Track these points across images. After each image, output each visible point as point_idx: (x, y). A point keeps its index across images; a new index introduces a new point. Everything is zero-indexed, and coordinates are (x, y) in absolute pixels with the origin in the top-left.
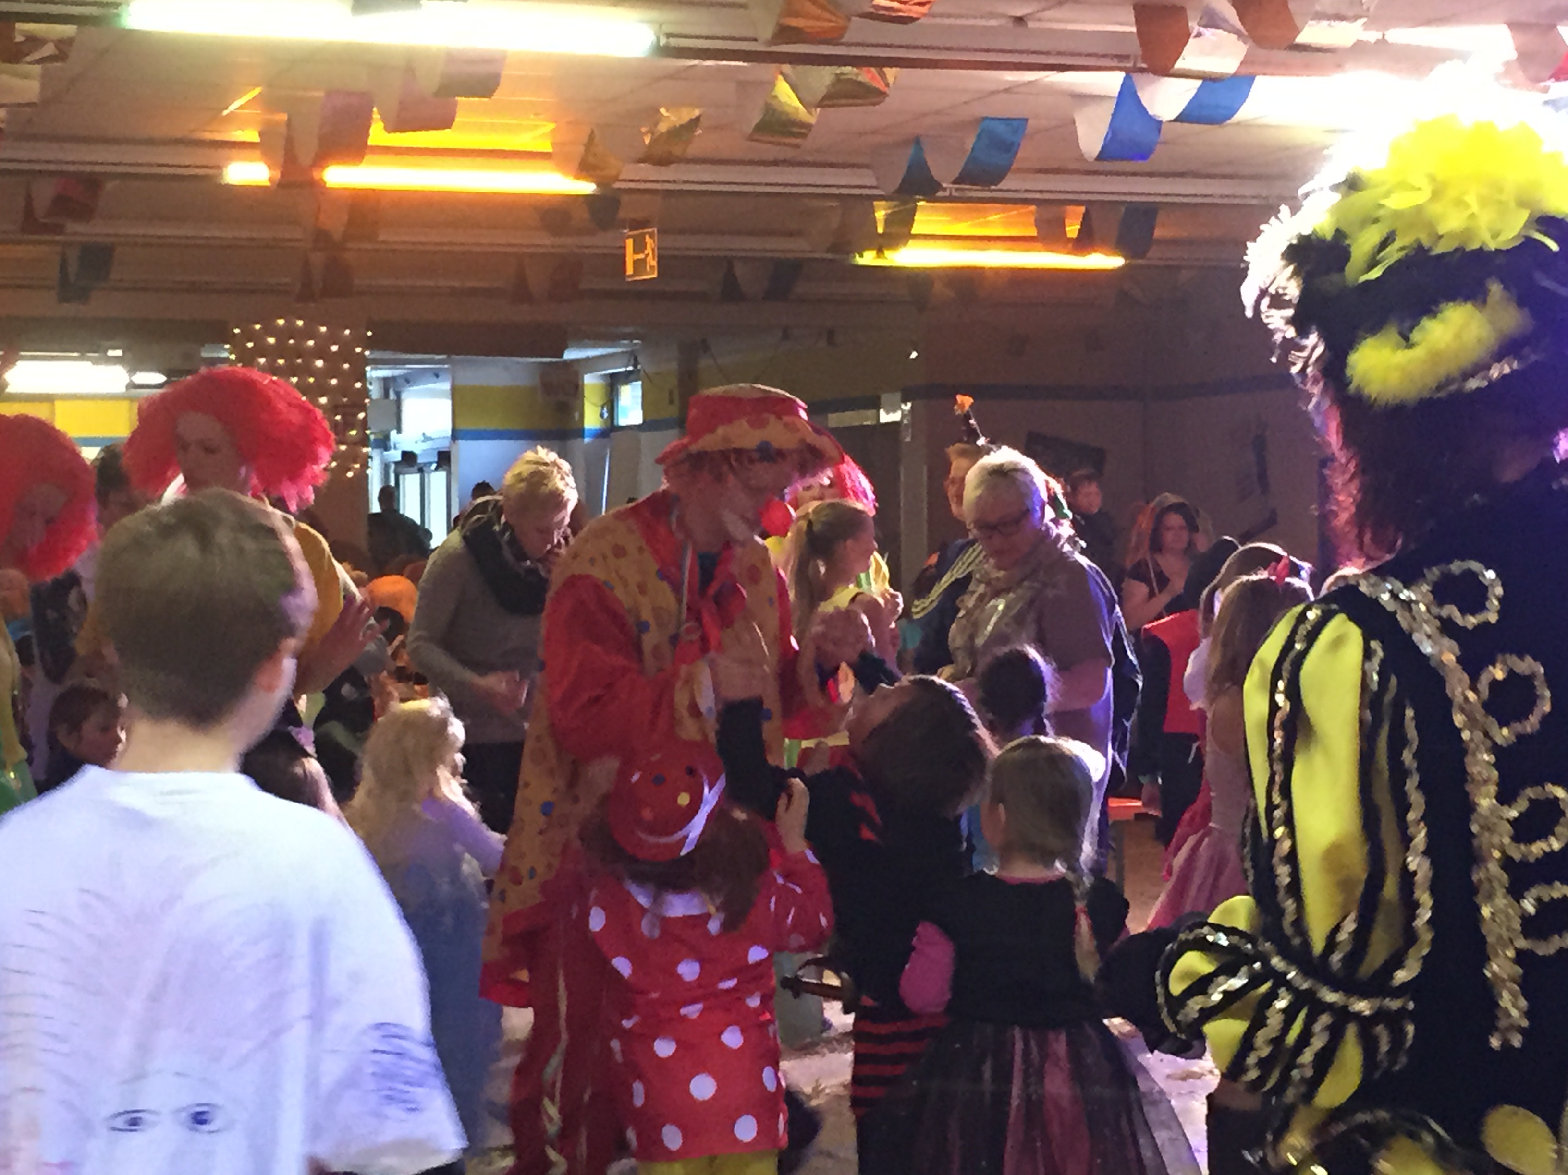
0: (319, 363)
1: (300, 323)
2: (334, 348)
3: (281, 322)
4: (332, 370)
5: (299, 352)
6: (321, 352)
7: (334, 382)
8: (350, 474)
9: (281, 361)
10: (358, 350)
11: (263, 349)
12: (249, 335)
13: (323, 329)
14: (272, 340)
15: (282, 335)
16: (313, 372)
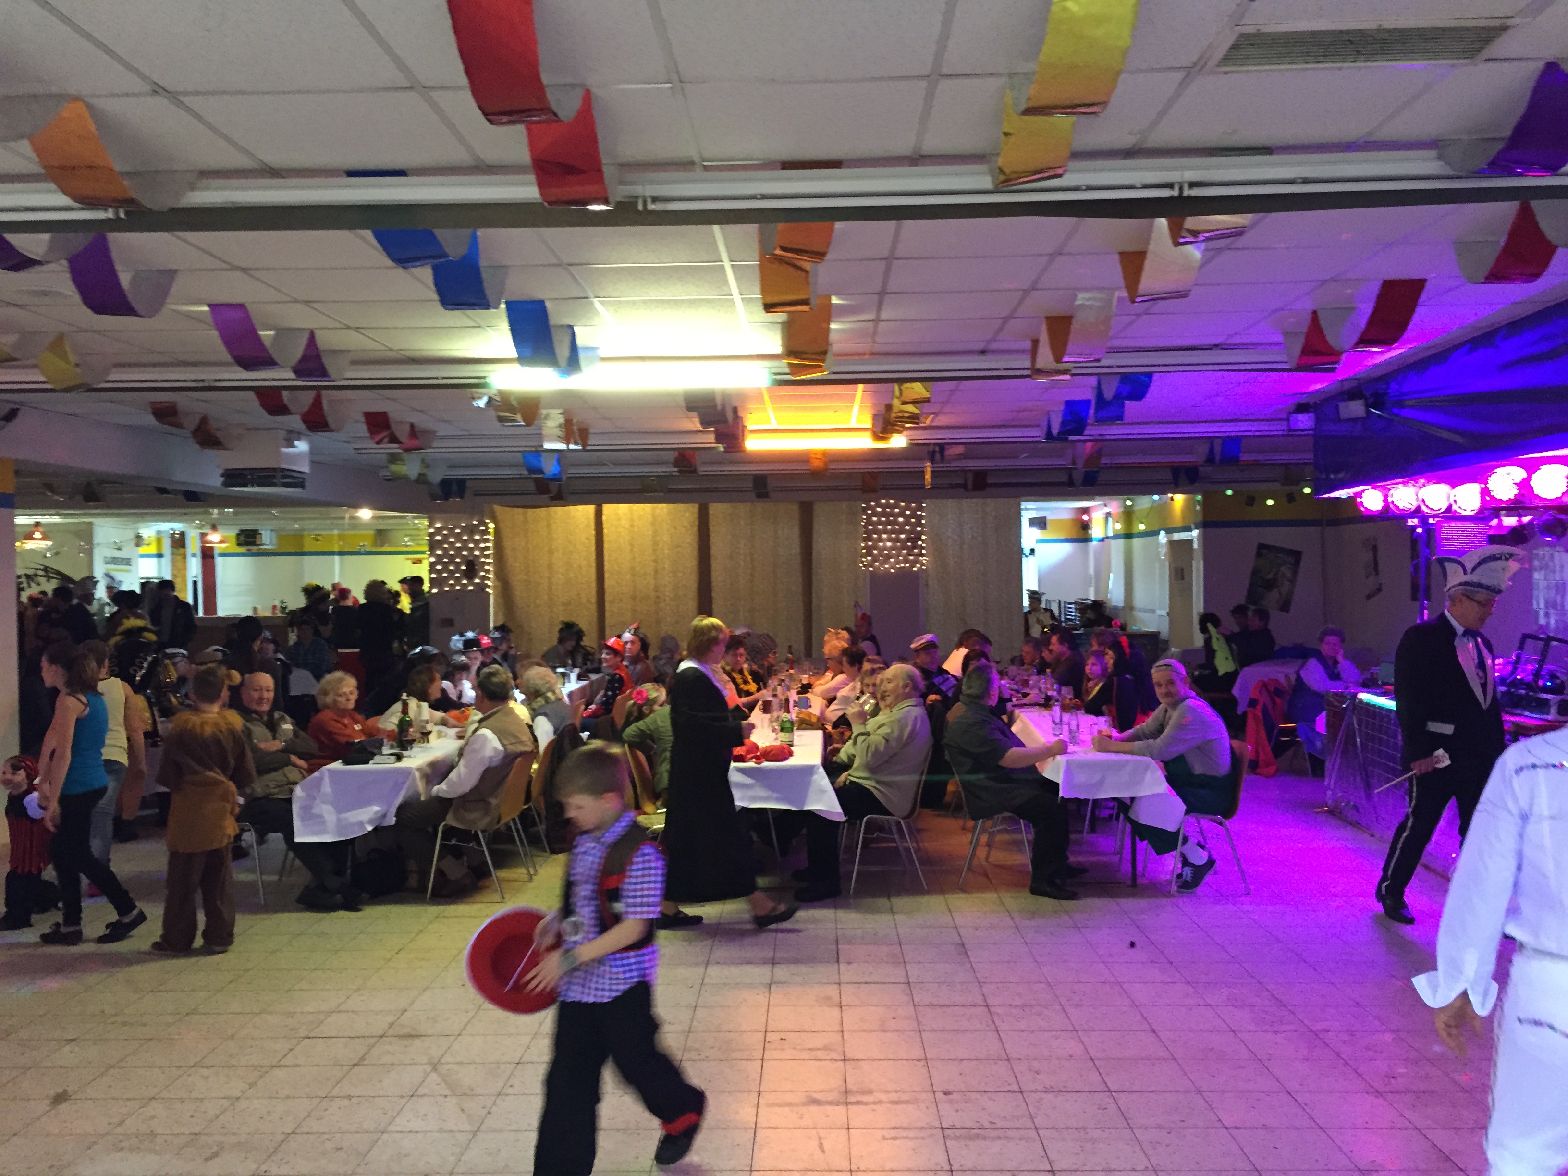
0: (901, 519)
1: (892, 501)
2: (908, 512)
3: (883, 501)
4: (907, 522)
5: (892, 515)
6: (902, 514)
7: (907, 527)
8: (915, 569)
9: (883, 519)
10: (919, 513)
11: (875, 514)
12: (869, 508)
13: (903, 504)
14: (879, 510)
15: (883, 507)
16: (898, 523)
